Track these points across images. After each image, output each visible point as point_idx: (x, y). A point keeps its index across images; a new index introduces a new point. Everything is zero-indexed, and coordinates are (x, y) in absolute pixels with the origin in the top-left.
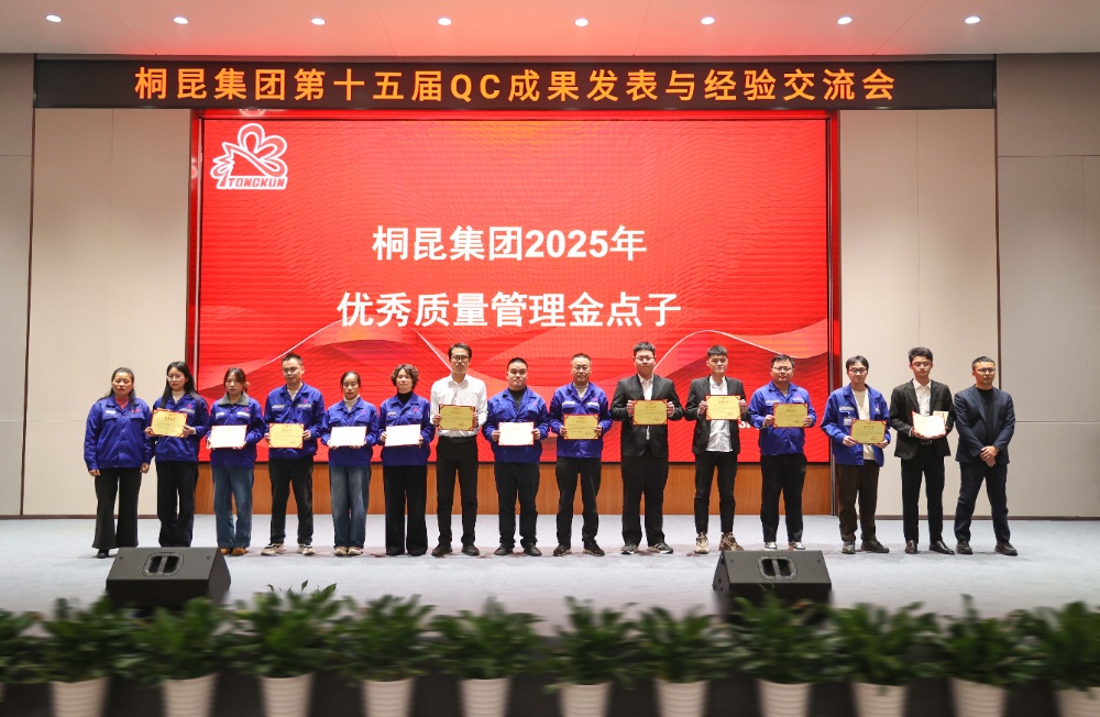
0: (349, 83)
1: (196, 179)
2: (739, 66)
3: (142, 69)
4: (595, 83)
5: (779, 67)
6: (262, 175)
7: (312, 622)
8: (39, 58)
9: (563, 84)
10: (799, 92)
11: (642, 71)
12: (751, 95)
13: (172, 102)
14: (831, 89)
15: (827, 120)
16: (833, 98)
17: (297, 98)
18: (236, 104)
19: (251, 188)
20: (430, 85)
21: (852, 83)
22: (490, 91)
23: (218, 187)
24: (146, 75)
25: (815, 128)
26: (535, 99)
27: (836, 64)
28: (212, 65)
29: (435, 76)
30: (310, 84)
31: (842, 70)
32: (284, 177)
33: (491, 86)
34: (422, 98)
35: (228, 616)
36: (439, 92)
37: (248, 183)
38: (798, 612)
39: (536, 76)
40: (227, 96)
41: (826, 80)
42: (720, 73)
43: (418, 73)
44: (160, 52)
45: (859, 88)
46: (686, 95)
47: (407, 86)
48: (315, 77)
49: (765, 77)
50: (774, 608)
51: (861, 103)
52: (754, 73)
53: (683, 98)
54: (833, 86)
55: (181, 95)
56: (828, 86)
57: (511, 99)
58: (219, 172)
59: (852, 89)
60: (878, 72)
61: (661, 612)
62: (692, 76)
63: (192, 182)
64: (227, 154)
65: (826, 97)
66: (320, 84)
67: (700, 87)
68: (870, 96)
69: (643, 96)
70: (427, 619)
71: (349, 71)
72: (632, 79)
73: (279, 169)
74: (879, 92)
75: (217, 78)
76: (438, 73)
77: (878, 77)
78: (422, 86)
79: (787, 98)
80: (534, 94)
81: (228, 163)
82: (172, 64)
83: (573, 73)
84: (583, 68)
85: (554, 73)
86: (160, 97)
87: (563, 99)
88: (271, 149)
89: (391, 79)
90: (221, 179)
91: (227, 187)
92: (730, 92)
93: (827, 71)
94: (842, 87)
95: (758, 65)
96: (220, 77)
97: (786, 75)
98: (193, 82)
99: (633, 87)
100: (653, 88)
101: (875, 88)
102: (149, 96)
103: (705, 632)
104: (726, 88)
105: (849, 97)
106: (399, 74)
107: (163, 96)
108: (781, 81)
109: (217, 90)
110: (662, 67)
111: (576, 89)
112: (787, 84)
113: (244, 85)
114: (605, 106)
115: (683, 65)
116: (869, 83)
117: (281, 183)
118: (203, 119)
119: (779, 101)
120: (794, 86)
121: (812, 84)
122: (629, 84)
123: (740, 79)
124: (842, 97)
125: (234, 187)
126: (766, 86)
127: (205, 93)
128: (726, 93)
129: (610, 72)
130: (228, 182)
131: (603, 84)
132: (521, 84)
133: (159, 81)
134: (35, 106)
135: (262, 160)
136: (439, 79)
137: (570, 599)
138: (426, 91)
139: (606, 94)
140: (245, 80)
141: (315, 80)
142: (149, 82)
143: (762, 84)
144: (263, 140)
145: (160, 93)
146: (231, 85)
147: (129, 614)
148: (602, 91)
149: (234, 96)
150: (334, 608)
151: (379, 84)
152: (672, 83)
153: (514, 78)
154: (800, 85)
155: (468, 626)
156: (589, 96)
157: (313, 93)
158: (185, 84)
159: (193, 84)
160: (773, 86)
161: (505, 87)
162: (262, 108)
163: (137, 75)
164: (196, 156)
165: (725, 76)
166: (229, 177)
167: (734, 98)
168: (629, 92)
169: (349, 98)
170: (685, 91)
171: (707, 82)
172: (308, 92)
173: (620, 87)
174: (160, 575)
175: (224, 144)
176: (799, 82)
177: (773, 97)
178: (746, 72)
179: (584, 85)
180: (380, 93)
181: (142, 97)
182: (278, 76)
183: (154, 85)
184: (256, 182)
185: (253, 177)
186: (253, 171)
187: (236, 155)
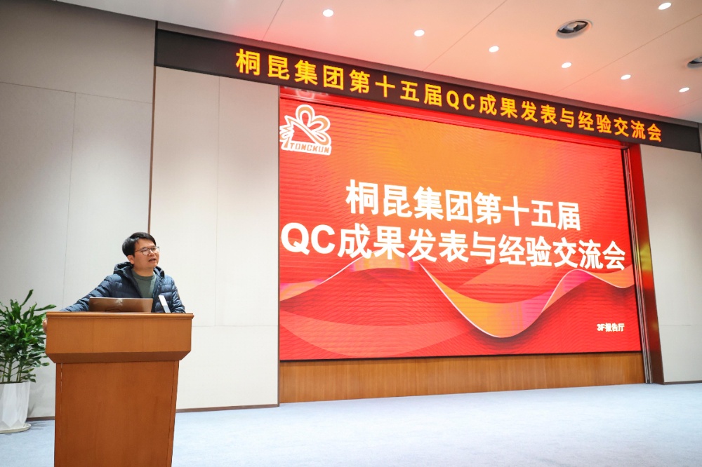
0: (385, 85)
2: (595, 111)
3: (242, 51)
4: (525, 109)
5: (612, 114)
6: (312, 142)
8: (160, 28)
9: (509, 107)
10: (622, 131)
11: (548, 106)
12: (600, 129)
13: (264, 78)
16: (636, 137)
17: (352, 90)
18: (309, 88)
19: (306, 151)
20: (435, 95)
21: (644, 130)
22: (469, 105)
23: (282, 148)
24: (245, 56)
26: (495, 114)
27: (636, 118)
28: (293, 56)
30: (360, 81)
31: (639, 122)
32: (329, 146)
33: (469, 102)
34: (431, 103)
36: (440, 100)
37: (304, 147)
39: (494, 99)
40: (304, 81)
41: (632, 126)
42: (585, 114)
43: (426, 86)
45: (647, 133)
47: (421, 93)
48: (363, 77)
49: (606, 120)
51: (648, 142)
52: (600, 116)
53: (569, 126)
54: (636, 130)
55: (270, 75)
57: (481, 111)
59: (644, 133)
60: (654, 125)
62: (572, 113)
64: (289, 125)
65: (633, 136)
66: (367, 83)
67: (577, 120)
68: (651, 138)
69: (549, 121)
71: (385, 77)
72: (543, 110)
73: (325, 140)
75: (296, 66)
76: (440, 88)
77: (654, 128)
78: (430, 94)
79: (616, 134)
80: (494, 110)
81: (289, 131)
82: (266, 51)
83: (514, 101)
84: (518, 98)
85: (503, 99)
86: (256, 73)
87: (509, 116)
88: (319, 125)
89: (411, 87)
90: (285, 142)
91: (289, 148)
92: (591, 126)
93: (632, 121)
94: (640, 131)
95: (602, 111)
96: (299, 66)
97: (615, 120)
98: (280, 66)
99: (544, 115)
100: (554, 117)
101: (653, 134)
102: (247, 72)
104: (588, 123)
105: (643, 138)
106: (416, 85)
107: (257, 73)
108: (613, 123)
109: (297, 75)
110: (558, 105)
111: (516, 111)
112: (616, 126)
113: (315, 75)
114: (529, 124)
115: (567, 105)
116: (650, 131)
117: (327, 150)
119: (613, 134)
120: (619, 127)
121: (626, 127)
122: (542, 113)
123: (594, 118)
124: (640, 137)
125: (294, 149)
126: (607, 125)
127: (288, 76)
128: (589, 126)
129: (532, 104)
130: (289, 145)
131: (529, 111)
132: (486, 103)
133: (254, 62)
134: (155, 64)
135: (313, 132)
136: (440, 91)
138: (432, 99)
139: (531, 117)
140: (316, 71)
142: (247, 61)
143: (605, 123)
144: (313, 118)
145: (255, 70)
148: (529, 114)
149: (308, 81)
151: (404, 89)
152: (563, 116)
153: (482, 98)
154: (621, 127)
156: (523, 116)
157: (363, 88)
158: (273, 67)
159: (280, 68)
160: (610, 125)
161: (477, 103)
163: (238, 54)
165: (587, 116)
166: (290, 141)
167: (593, 129)
168: (542, 118)
169: (386, 96)
170: (570, 121)
171: (579, 118)
172: (359, 87)
173: (538, 114)
175: (287, 117)
176: (621, 125)
177: (610, 132)
178: (597, 115)
179: (520, 109)
180: (404, 95)
181: (241, 71)
182: (338, 72)
183: (251, 64)
184: (310, 147)
185: (307, 144)
186: (307, 139)
187: (294, 126)
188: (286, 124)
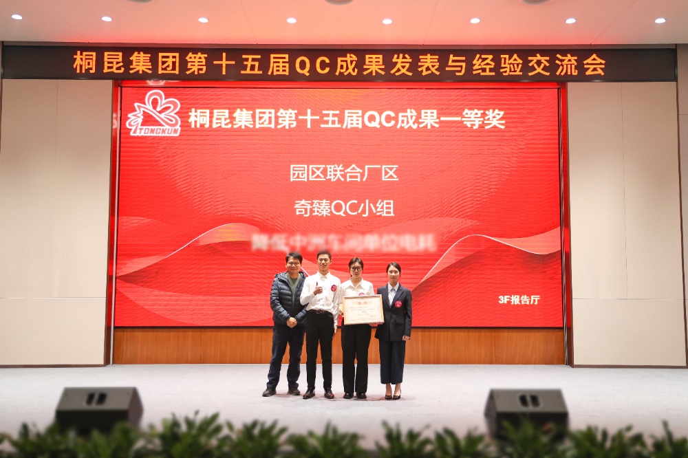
0: (224, 62)
1: (116, 129)
2: (497, 52)
3: (79, 52)
4: (396, 63)
5: (525, 52)
6: (161, 125)
7: (203, 440)
8: (5, 44)
9: (374, 64)
10: (539, 70)
11: (429, 55)
12: (506, 72)
13: (99, 75)
14: (561, 67)
15: (558, 89)
16: (562, 74)
17: (188, 73)
18: (145, 76)
19: (155, 135)
20: (281, 65)
21: (576, 64)
22: (323, 68)
23: (132, 134)
24: (81, 57)
25: (549, 94)
26: (354, 74)
27: (565, 51)
28: (128, 50)
29: (284, 58)
30: (197, 63)
31: (569, 55)
32: (178, 127)
33: (323, 65)
34: (275, 73)
35: (143, 435)
36: (287, 69)
37: (152, 131)
38: (546, 433)
39: (354, 58)
40: (138, 71)
41: (557, 62)
42: (483, 56)
43: (272, 56)
44: (91, 41)
45: (580, 67)
46: (460, 71)
47: (264, 64)
48: (200, 58)
49: (515, 60)
50: (528, 429)
51: (582, 77)
52: (507, 56)
53: (457, 74)
54: (563, 66)
55: (106, 70)
56: (558, 66)
57: (337, 74)
58: (132, 123)
59: (576, 68)
60: (594, 56)
61: (449, 432)
62: (464, 58)
63: (113, 131)
64: (138, 111)
65: (558, 73)
66: (204, 64)
67: (470, 66)
68: (589, 73)
69: (430, 72)
70: (283, 437)
71: (224, 55)
72: (422, 60)
73: (174, 122)
74: (595, 69)
75: (131, 59)
76: (287, 56)
77: (594, 59)
78: (276, 65)
79: (530, 74)
80: (354, 70)
81: (139, 117)
82: (100, 49)
83: (381, 56)
84: (388, 52)
85: (367, 56)
86: (91, 71)
87: (374, 74)
88: (169, 108)
89: (254, 60)
90: (133, 128)
91: (138, 134)
92: (491, 70)
93: (558, 56)
94: (569, 66)
95: (511, 51)
96: (134, 58)
97: (530, 58)
98: (115, 61)
99: (423, 66)
100: (437, 67)
101: (592, 67)
102: (84, 71)
103: (480, 447)
104: (488, 67)
105: (574, 74)
106: (259, 57)
107: (92, 71)
108: (526, 62)
109: (131, 67)
110: (443, 52)
111: (383, 67)
112: (530, 65)
113: (150, 64)
114: (403, 79)
115: (457, 51)
116: (588, 64)
117: (176, 131)
118: (121, 87)
119: (525, 76)
120: (536, 66)
121: (548, 65)
122: (420, 64)
123: (497, 60)
124: (569, 73)
125: (143, 134)
126: (516, 66)
127: (123, 69)
128: (488, 70)
129: (407, 56)
130: (138, 131)
131: (402, 64)
132: (345, 64)
133: (90, 61)
134: (2, 78)
135: (162, 116)
136: (287, 60)
137: (385, 424)
138: (278, 69)
139: (404, 71)
140: (151, 60)
141: (200, 60)
142: (83, 61)
143: (513, 64)
144: (163, 102)
145: (91, 69)
146: (141, 64)
147: (72, 435)
148: (401, 69)
149: (143, 71)
150: (218, 429)
151: (245, 63)
152: (450, 63)
153: (339, 59)
154: (539, 65)
155: (313, 442)
156: (393, 72)
157: (199, 70)
158: (109, 63)
159: (115, 63)
160: (520, 66)
161: (333, 66)
162: (163, 79)
163: (75, 57)
164: (116, 112)
165: (487, 59)
166: (139, 127)
167: (493, 74)
168: (420, 69)
169: (224, 73)
170: (459, 69)
171: (475, 62)
172: (195, 69)
173: (414, 66)
174: (94, 406)
175: (136, 105)
176: (539, 63)
177: (521, 73)
178: (502, 56)
179: (389, 64)
180: (246, 70)
181: (78, 71)
182: (174, 57)
183: (87, 64)
184: (158, 130)
185: (156, 127)
186: (156, 123)
187: (144, 112)
188: (135, 110)
